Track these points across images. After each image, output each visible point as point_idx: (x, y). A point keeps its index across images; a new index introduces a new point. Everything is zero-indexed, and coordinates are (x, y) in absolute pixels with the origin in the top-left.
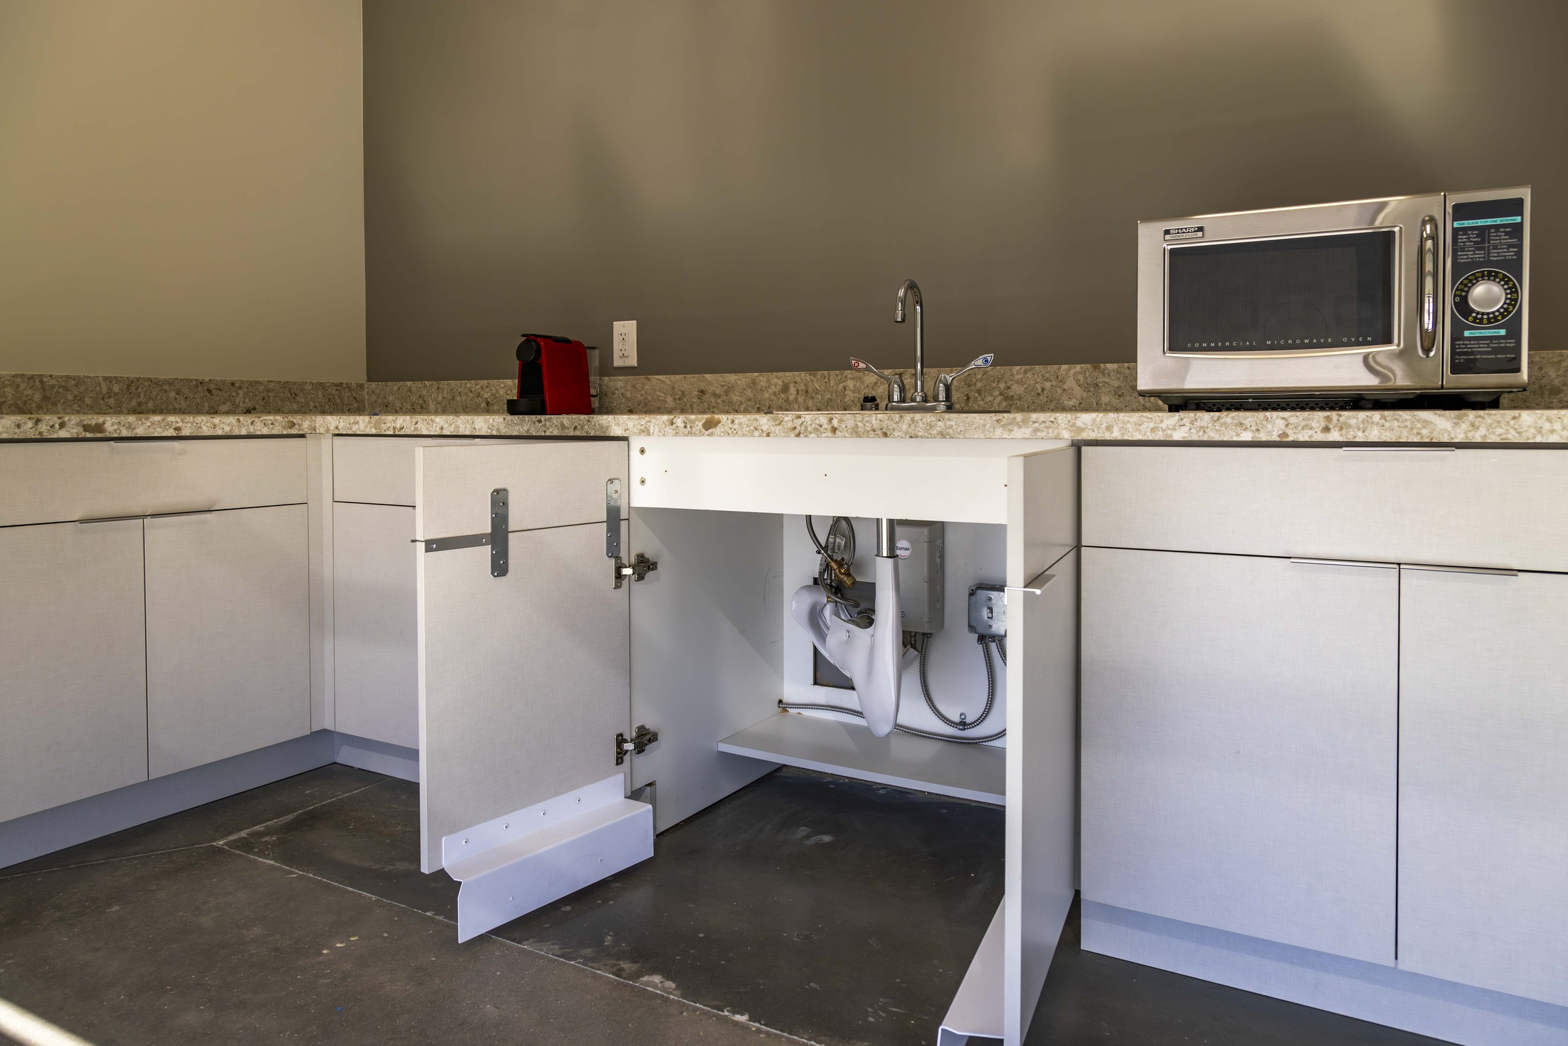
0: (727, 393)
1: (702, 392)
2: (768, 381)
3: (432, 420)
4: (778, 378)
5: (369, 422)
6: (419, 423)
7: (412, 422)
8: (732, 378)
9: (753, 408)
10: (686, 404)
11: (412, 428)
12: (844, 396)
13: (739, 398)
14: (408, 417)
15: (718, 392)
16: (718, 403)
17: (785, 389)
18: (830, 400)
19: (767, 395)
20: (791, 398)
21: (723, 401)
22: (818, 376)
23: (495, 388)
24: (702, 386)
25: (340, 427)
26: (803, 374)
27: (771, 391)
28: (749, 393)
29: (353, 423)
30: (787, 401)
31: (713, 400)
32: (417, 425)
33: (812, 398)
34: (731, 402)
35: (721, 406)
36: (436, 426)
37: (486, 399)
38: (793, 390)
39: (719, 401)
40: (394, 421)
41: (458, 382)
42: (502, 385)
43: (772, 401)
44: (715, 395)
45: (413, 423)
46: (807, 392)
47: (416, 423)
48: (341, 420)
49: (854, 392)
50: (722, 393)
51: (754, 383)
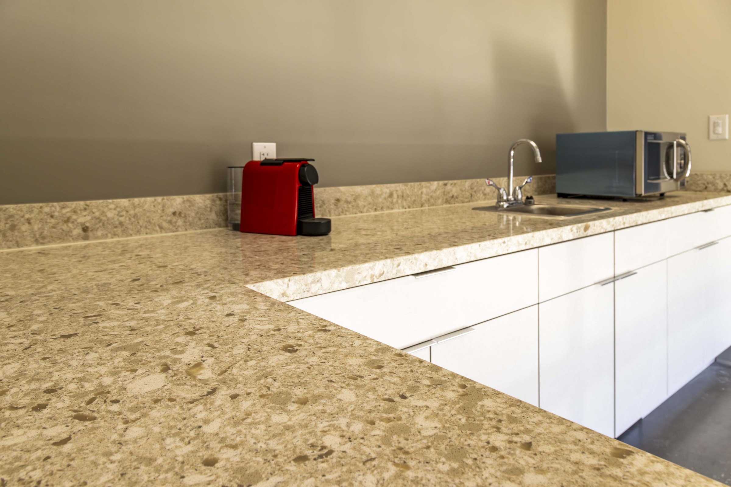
0: (355, 200)
1: (338, 200)
2: (381, 190)
3: (416, 259)
4: (387, 188)
5: (337, 276)
6: (401, 265)
7: (393, 265)
8: (358, 189)
9: (372, 209)
10: (325, 210)
11: (394, 272)
12: (421, 198)
13: (363, 203)
14: (389, 261)
15: (349, 199)
16: (349, 208)
17: (391, 195)
18: (415, 201)
19: (380, 200)
20: (395, 200)
21: (353, 206)
22: (409, 186)
23: (99, 210)
24: (338, 195)
25: (289, 293)
26: (401, 185)
27: (383, 197)
28: (370, 199)
29: (312, 283)
30: (392, 203)
31: (345, 206)
32: (399, 268)
33: (406, 200)
34: (358, 206)
35: (351, 209)
36: (420, 264)
37: (83, 224)
38: (395, 196)
39: (350, 206)
40: (372, 268)
41: (24, 207)
42: (112, 206)
43: (383, 203)
44: (347, 202)
45: (395, 266)
46: (403, 196)
47: (399, 265)
48: (291, 283)
49: (426, 195)
50: (352, 200)
51: (373, 192)
